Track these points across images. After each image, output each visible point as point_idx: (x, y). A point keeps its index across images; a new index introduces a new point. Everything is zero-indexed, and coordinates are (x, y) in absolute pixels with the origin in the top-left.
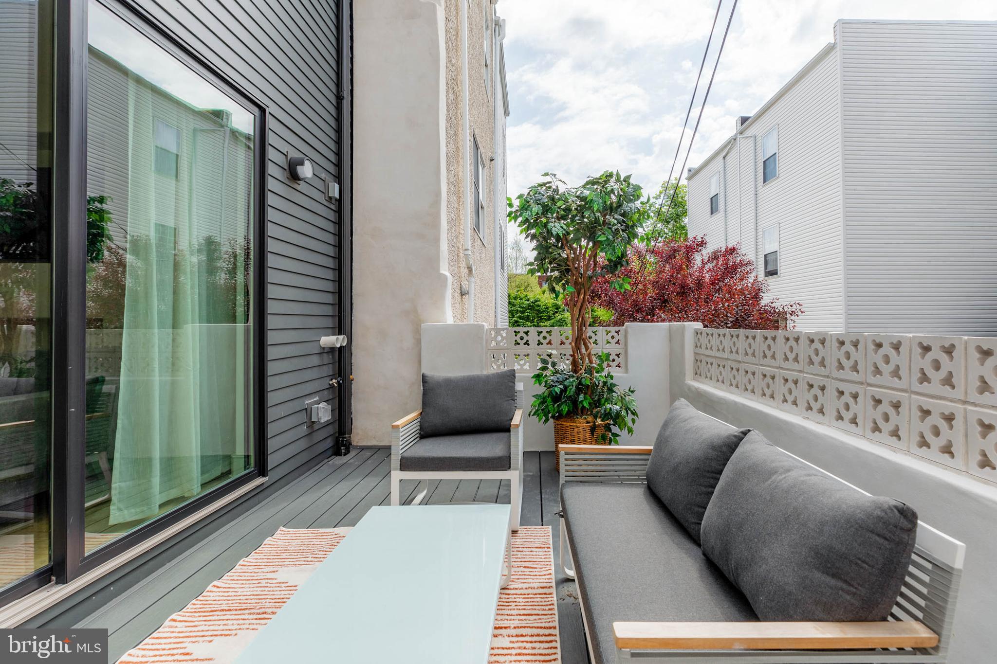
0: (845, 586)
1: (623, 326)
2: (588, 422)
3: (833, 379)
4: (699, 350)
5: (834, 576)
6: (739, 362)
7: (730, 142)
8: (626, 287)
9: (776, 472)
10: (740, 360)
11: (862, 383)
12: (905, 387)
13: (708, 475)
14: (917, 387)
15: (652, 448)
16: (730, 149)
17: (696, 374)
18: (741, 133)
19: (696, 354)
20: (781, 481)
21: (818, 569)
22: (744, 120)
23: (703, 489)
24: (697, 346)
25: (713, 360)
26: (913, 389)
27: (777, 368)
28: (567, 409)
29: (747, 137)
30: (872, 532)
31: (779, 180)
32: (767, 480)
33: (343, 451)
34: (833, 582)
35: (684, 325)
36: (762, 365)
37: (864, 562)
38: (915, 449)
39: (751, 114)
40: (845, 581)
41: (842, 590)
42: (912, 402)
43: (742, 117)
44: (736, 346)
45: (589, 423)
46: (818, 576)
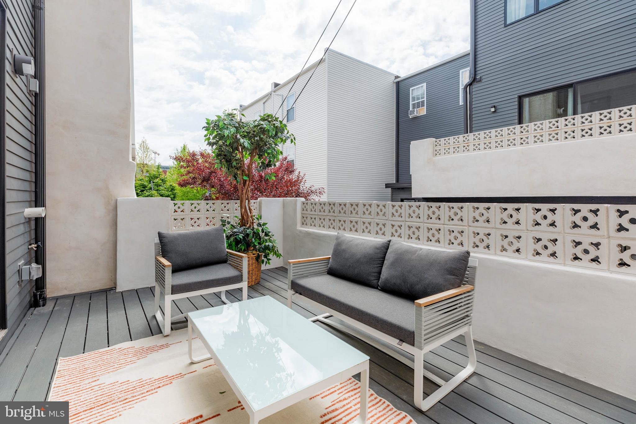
0: (456, 277)
1: (257, 199)
2: (253, 254)
3: (390, 220)
4: (305, 212)
5: (454, 275)
6: (335, 216)
7: (268, 95)
8: (273, 178)
9: (417, 251)
10: (336, 215)
11: (403, 221)
12: (422, 221)
13: (377, 259)
14: (426, 221)
15: (330, 256)
16: (268, 99)
17: (303, 224)
18: (274, 92)
19: (302, 214)
20: (421, 253)
21: (448, 275)
22: (276, 85)
23: (376, 265)
24: (303, 210)
25: (317, 217)
26: (425, 222)
27: (359, 218)
28: (244, 248)
29: (278, 95)
30: (462, 260)
31: (296, 122)
32: (415, 254)
33: (41, 303)
34: (453, 277)
35: (297, 200)
36: (350, 217)
37: (461, 269)
38: (425, 242)
39: (281, 82)
40: (456, 276)
41: (456, 278)
42: (424, 226)
43: (275, 83)
44: (323, 209)
45: (255, 254)
46: (449, 277)
